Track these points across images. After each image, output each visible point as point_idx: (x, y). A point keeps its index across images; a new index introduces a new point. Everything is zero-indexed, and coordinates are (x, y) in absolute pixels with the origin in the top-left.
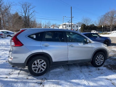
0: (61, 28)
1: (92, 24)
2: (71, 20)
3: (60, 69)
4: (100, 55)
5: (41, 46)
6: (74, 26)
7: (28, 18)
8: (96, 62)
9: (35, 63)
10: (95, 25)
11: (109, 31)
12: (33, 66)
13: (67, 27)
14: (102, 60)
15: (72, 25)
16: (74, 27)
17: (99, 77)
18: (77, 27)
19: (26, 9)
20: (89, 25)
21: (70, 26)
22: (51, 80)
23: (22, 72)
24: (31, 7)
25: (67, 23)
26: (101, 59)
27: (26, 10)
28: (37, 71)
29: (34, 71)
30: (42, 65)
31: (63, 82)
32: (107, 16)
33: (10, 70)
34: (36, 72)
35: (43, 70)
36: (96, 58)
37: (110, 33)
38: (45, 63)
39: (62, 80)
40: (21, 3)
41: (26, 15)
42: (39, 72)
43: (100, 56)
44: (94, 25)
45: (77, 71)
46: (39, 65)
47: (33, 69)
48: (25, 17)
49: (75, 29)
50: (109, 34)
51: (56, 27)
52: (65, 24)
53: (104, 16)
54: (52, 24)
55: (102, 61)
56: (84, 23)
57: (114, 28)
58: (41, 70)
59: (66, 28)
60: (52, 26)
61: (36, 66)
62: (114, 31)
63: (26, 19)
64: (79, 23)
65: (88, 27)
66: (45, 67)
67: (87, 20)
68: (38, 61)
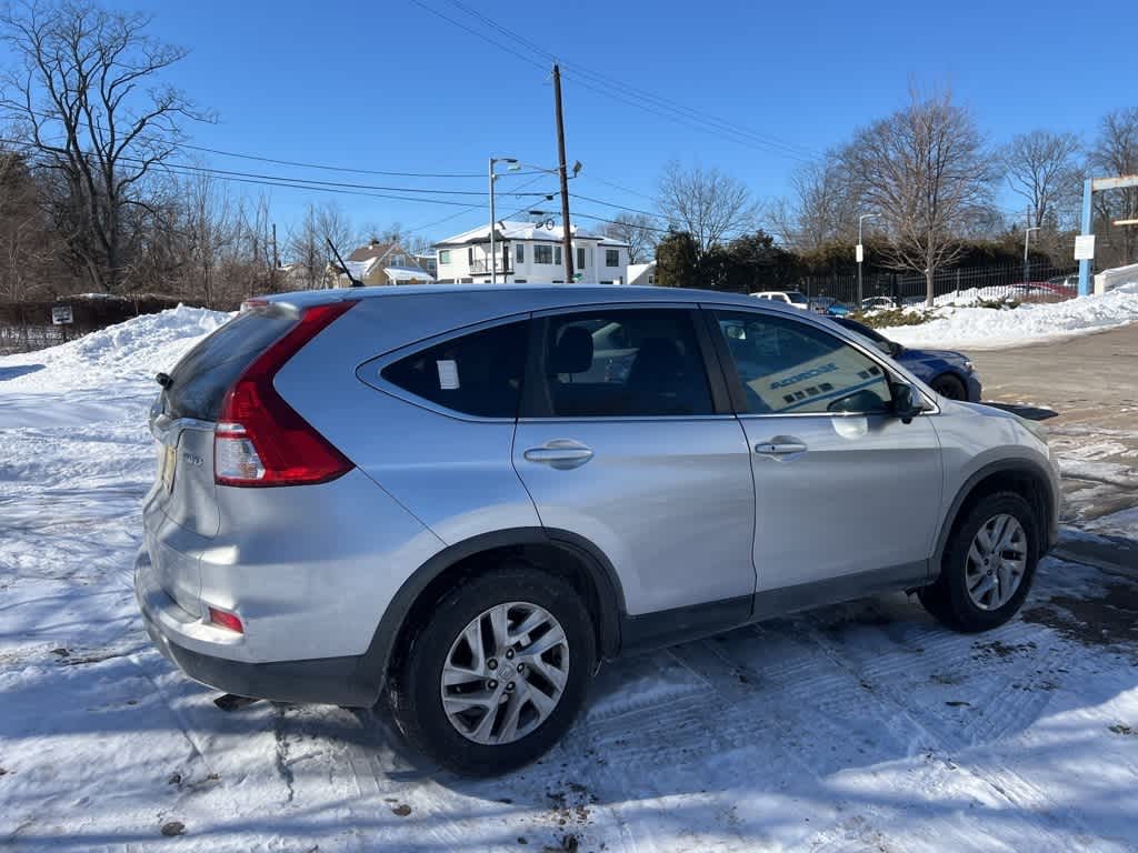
0: (455, 269)
1: (752, 233)
2: (558, 200)
3: (672, 680)
4: (1002, 519)
5: (520, 463)
6: (581, 252)
7: (109, 177)
8: (970, 582)
9: (464, 642)
10: (778, 241)
11: (918, 293)
12: (453, 675)
13: (520, 257)
14: (1013, 564)
15: (569, 236)
16: (581, 266)
17: (1046, 721)
18: (612, 260)
19: (74, 79)
20: (728, 237)
21: (542, 255)
22: (649, 803)
23: (300, 749)
24: (131, 56)
25: (524, 230)
26: (1009, 555)
27: (82, 91)
28: (488, 722)
29: (463, 730)
30: (537, 659)
31: (764, 804)
32: (868, 155)
33: (166, 748)
34: (482, 735)
35: (546, 704)
36: (973, 552)
37: (927, 317)
38: (556, 636)
39: (752, 782)
41: (85, 142)
42: (510, 734)
43: (996, 532)
44: (768, 241)
45: (829, 680)
46: (501, 659)
47: (453, 706)
48: (75, 164)
49: (594, 275)
50: (914, 320)
51: (408, 264)
52: (494, 238)
53: (848, 153)
54: (358, 237)
55: (1015, 573)
56: (683, 228)
57: (954, 267)
58: (529, 709)
59: (506, 272)
60: (360, 255)
61: (480, 670)
62: (951, 297)
63: (77, 180)
64: (621, 227)
65: (717, 259)
66: (559, 676)
67: (705, 198)
68: (499, 617)
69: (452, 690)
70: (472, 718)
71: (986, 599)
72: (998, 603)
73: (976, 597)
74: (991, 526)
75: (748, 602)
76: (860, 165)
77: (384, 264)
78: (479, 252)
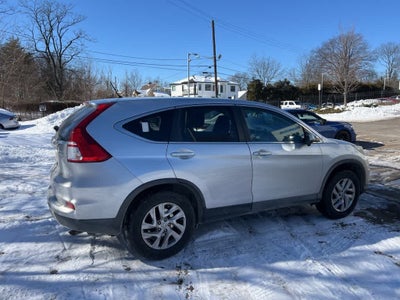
0: (177, 93)
1: (282, 80)
2: (213, 68)
4: (345, 180)
6: (222, 87)
7: (60, 61)
8: (333, 202)
9: (149, 215)
10: (292, 83)
11: (340, 101)
12: (145, 226)
13: (200, 89)
14: (350, 196)
15: (217, 81)
16: (222, 91)
18: (233, 89)
19: (48, 27)
20: (273, 81)
21: (208, 87)
24: (67, 19)
25: (201, 79)
26: (349, 193)
27: (51, 31)
28: (157, 242)
29: (149, 244)
30: (174, 222)
32: (327, 51)
34: (156, 246)
35: (178, 237)
36: (334, 191)
37: (343, 110)
38: (181, 214)
40: (30, 3)
41: (52, 49)
42: (165, 246)
43: (344, 184)
44: (288, 83)
46: (162, 221)
47: (145, 236)
48: (49, 57)
49: (226, 94)
50: (339, 111)
51: (162, 91)
52: (192, 82)
53: (320, 51)
54: (145, 82)
55: (350, 199)
56: (258, 78)
57: (354, 92)
58: (172, 239)
59: (195, 94)
60: (145, 88)
61: (155, 225)
62: (354, 103)
63: (49, 62)
64: (237, 77)
65: (270, 89)
66: (182, 228)
67: (265, 67)
68: (161, 207)
69: (146, 231)
70: (152, 240)
71: (339, 208)
72: (344, 209)
73: (335, 207)
74: (341, 183)
75: (250, 206)
76: (323, 55)
77: (154, 91)
78: (186, 87)
